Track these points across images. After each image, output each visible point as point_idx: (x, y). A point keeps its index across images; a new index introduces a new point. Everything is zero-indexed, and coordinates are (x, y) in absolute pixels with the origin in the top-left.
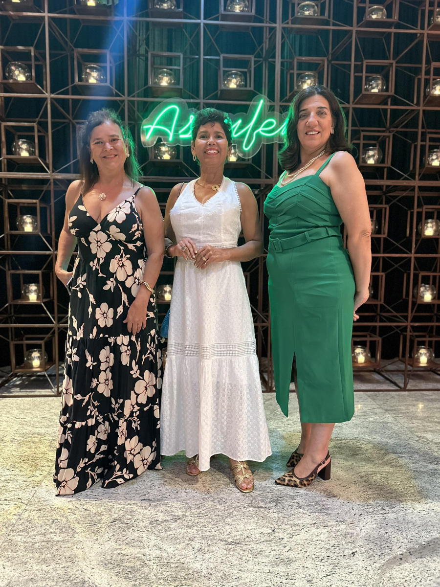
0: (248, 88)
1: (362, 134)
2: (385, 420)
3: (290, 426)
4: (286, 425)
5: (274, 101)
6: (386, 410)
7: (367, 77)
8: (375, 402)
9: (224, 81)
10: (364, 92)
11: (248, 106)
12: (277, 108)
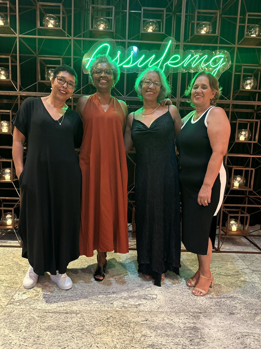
0: (161, 33)
1: (243, 67)
2: (253, 280)
5: (179, 42)
6: (253, 271)
7: (248, 26)
8: (245, 263)
9: (144, 27)
10: (245, 37)
11: (160, 45)
12: (182, 47)
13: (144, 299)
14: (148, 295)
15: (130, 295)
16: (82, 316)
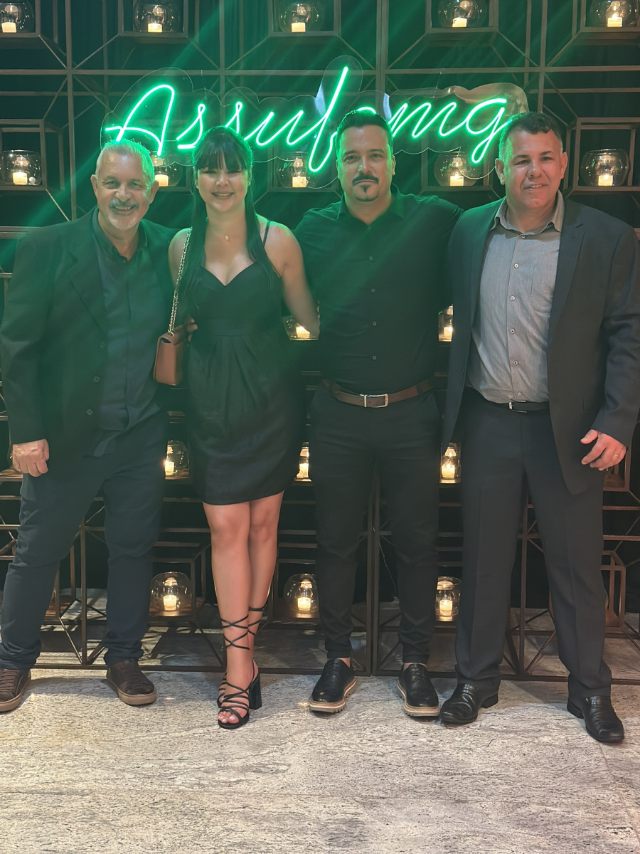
3: (370, 743)
4: (364, 741)
5: (373, 67)
9: (280, 13)
12: (381, 82)
13: (254, 772)
14: (267, 765)
15: (223, 765)
16: (96, 799)
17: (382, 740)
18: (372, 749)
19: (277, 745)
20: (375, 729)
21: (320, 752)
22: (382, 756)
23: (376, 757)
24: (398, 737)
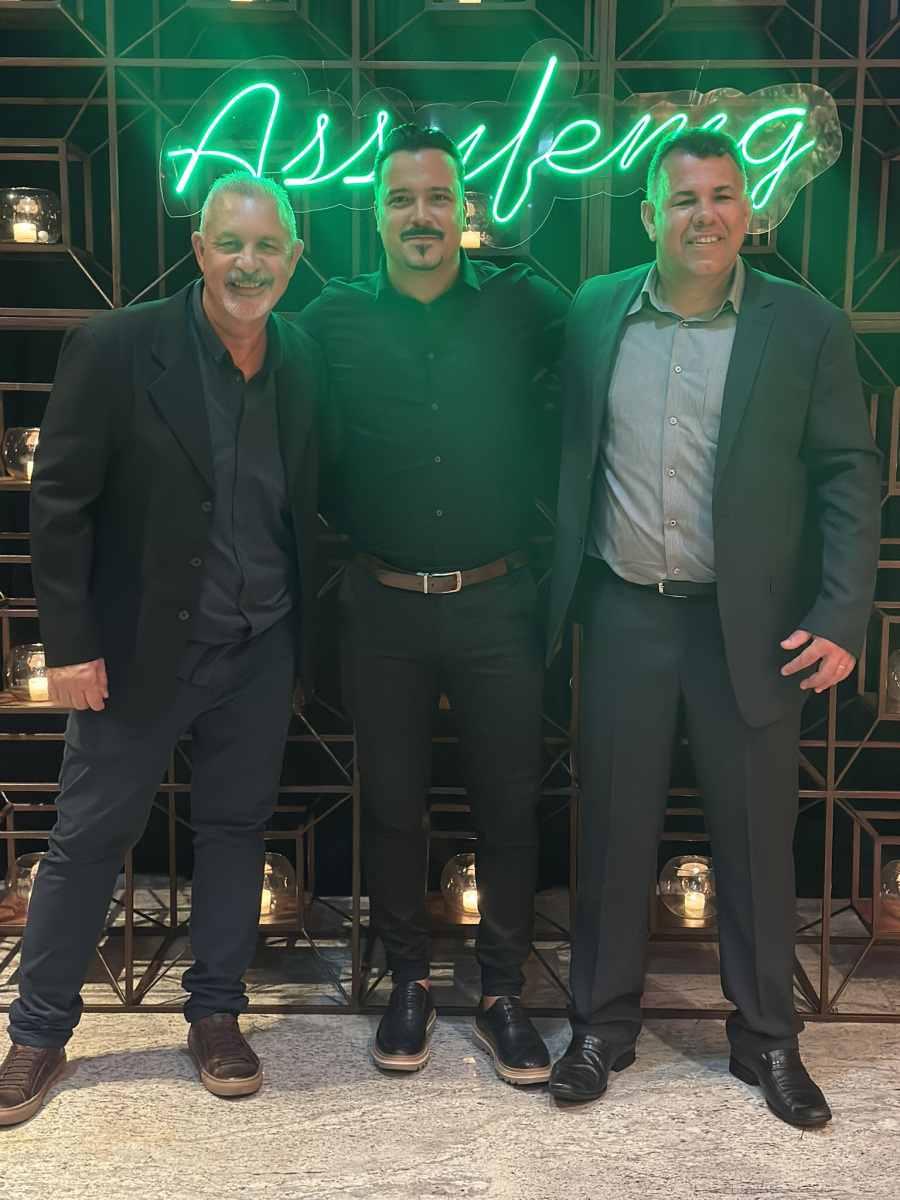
3: (611, 1138)
4: (601, 1134)
11: (507, 78)
12: (608, 81)
13: (433, 1193)
14: (451, 1180)
15: (380, 1182)
17: (629, 1133)
18: (617, 1148)
19: (462, 1143)
20: (614, 1112)
21: (534, 1156)
22: (636, 1160)
23: (626, 1163)
24: (654, 1126)
